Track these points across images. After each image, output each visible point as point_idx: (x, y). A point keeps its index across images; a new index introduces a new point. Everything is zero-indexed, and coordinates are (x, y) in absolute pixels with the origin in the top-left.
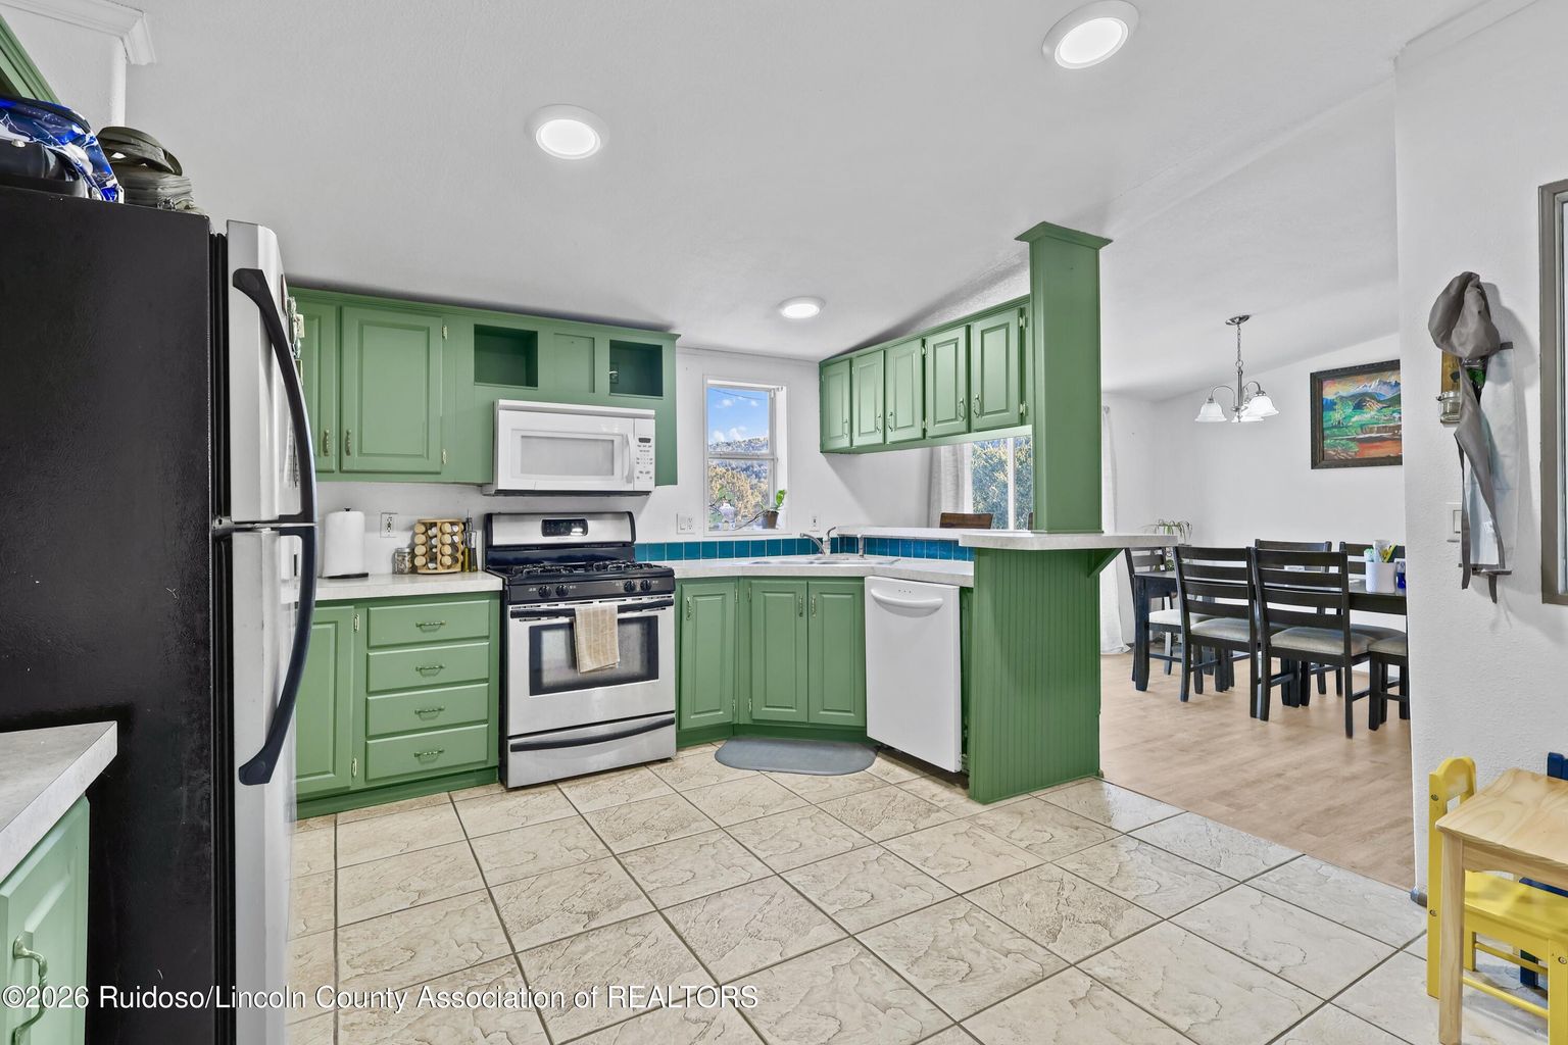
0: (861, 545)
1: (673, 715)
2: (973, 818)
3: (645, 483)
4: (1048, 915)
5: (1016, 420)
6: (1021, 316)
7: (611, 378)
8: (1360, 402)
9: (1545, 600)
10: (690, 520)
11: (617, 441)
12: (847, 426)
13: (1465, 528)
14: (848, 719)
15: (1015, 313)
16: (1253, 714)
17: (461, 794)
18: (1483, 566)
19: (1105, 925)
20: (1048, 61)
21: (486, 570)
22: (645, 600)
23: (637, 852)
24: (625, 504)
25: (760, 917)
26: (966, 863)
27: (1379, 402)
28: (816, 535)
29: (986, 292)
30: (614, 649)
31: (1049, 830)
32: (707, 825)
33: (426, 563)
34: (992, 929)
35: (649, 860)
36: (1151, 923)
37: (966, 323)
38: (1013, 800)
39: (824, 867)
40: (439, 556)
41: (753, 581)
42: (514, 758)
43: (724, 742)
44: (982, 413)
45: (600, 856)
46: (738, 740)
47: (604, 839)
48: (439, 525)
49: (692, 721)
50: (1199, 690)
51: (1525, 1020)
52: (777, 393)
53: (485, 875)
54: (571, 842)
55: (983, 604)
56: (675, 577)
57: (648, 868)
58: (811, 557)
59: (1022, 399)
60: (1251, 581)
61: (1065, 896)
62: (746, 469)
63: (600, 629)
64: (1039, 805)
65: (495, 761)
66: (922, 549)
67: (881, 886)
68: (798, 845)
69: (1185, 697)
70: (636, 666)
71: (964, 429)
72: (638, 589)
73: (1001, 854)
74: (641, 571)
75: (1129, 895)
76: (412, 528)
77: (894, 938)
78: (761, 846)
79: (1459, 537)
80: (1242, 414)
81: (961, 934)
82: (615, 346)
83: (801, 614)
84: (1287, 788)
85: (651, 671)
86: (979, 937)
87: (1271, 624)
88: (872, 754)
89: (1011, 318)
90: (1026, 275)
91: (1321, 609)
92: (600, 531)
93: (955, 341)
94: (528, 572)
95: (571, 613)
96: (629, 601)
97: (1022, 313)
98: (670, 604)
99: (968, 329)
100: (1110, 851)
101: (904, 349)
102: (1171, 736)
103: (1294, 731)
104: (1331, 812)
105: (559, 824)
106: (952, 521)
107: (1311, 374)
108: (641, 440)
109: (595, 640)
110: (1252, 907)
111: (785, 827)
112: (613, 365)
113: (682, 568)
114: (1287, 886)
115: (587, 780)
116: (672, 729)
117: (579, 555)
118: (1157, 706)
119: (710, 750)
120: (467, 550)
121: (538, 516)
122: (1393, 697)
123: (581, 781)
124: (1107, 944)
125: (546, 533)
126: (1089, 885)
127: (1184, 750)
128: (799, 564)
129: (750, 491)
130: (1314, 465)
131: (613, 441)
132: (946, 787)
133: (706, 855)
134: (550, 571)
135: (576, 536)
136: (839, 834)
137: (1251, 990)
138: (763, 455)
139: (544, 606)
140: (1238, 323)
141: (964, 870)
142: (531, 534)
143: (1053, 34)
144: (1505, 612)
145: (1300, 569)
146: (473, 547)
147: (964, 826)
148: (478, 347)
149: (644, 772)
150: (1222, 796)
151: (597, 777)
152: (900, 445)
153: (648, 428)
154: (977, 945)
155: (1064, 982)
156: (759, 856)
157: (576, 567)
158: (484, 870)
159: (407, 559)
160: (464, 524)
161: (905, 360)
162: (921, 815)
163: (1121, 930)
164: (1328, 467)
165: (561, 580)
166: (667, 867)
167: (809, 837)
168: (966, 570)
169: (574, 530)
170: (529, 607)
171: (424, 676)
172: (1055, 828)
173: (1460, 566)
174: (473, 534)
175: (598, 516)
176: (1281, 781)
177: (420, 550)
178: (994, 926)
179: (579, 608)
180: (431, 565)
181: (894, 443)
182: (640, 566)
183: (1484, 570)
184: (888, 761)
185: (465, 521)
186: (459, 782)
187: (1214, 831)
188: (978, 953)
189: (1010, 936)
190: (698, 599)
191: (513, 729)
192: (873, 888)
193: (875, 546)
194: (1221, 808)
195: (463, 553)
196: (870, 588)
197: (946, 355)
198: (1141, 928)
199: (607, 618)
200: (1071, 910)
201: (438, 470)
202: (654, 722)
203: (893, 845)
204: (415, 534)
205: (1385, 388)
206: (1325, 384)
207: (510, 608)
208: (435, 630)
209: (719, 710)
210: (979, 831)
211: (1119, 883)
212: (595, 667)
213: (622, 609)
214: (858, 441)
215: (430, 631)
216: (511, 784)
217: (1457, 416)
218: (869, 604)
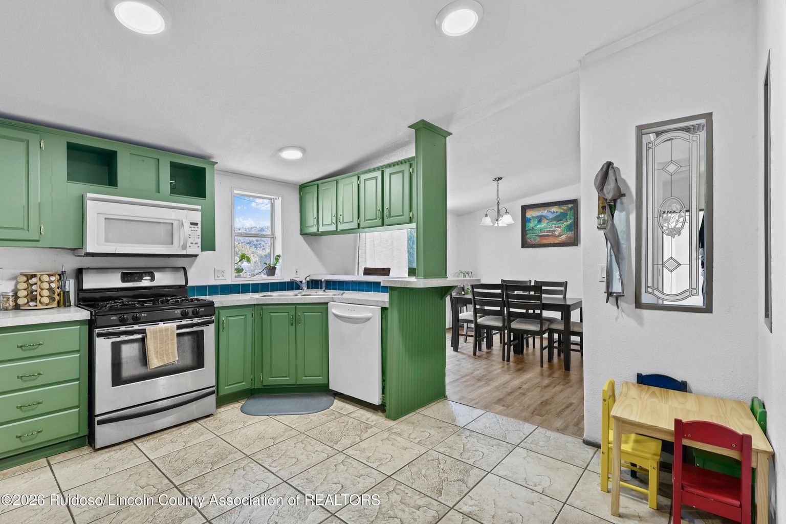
0: (324, 285)
1: (214, 389)
2: (390, 429)
3: (195, 250)
4: (435, 480)
5: (408, 220)
6: (411, 167)
7: (171, 185)
8: (540, 219)
9: (636, 307)
10: (223, 272)
11: (175, 224)
12: (315, 221)
13: (608, 275)
14: (320, 380)
15: (407, 165)
16: (503, 359)
17: (56, 458)
18: (614, 293)
19: (462, 481)
20: (438, 28)
21: (78, 305)
22: (195, 321)
23: (193, 482)
24: (181, 262)
25: (276, 513)
26: (390, 456)
27: (547, 219)
28: (298, 280)
29: (390, 154)
30: (174, 353)
31: (427, 431)
32: (238, 456)
33: (28, 302)
34: (409, 495)
35: (201, 486)
36: (484, 475)
37: (382, 169)
38: (407, 416)
39: (312, 472)
40: (39, 297)
41: (264, 307)
42: (100, 430)
43: (245, 400)
44: (390, 216)
45: (165, 488)
46: (255, 398)
47: (168, 475)
48: (38, 276)
49: (226, 390)
50: (480, 350)
51: (637, 495)
52: (275, 200)
53: (75, 518)
54: (143, 482)
55: (393, 317)
56: (215, 306)
57: (200, 491)
58: (296, 292)
59: (411, 210)
60: (503, 299)
61: (442, 468)
62: (249, 243)
63: (164, 340)
64: (421, 417)
65: (85, 432)
66: (356, 287)
67: (346, 479)
68: (295, 460)
69: (475, 354)
70: (188, 360)
71: (380, 224)
72: (191, 314)
73: (407, 448)
74: (192, 303)
75: (471, 462)
76: (15, 278)
77: (357, 511)
78: (274, 464)
79: (605, 280)
80: (499, 222)
81: (393, 501)
82: (173, 166)
83: (292, 325)
84: (524, 394)
85: (199, 363)
86: (403, 501)
87: (511, 318)
88: (332, 398)
89: (405, 167)
90: (414, 145)
91: (527, 310)
92: (163, 279)
93: (376, 178)
94: (111, 307)
95: (143, 332)
96: (184, 322)
97: (411, 166)
98: (212, 322)
99: (383, 172)
100: (457, 438)
101: (348, 181)
102: (472, 373)
103: (520, 366)
104: (543, 404)
105: (135, 470)
106: (371, 272)
107: (522, 206)
108: (192, 224)
109: (161, 348)
110: (524, 458)
111: (287, 450)
112: (172, 177)
113: (219, 300)
114: (535, 444)
115: (155, 435)
116: (214, 396)
117: (149, 293)
118: (464, 359)
119: (237, 406)
120: (62, 293)
121: (118, 270)
122: (556, 348)
123: (151, 437)
124: (465, 492)
125: (123, 281)
126: (452, 459)
127: (479, 380)
128: (289, 296)
129: (252, 255)
130: (523, 246)
131: (172, 224)
132: (374, 413)
133: (239, 476)
134: (127, 305)
135: (146, 282)
136: (319, 449)
137: (533, 505)
138: (267, 235)
139: (123, 328)
140: (498, 181)
141: (389, 461)
142: (114, 281)
143: (441, 14)
144: (621, 313)
145: (521, 293)
146: (67, 290)
147: (386, 435)
148: (70, 158)
149: (195, 425)
150: (499, 401)
151: (162, 433)
152: (345, 232)
153: (197, 217)
154: (403, 506)
155: (450, 520)
156: (273, 471)
157: (146, 302)
158: (74, 515)
159: (11, 300)
160: (60, 275)
161: (348, 187)
162: (362, 432)
163: (471, 482)
164: (528, 247)
165: (136, 311)
166: (213, 488)
167: (302, 454)
168: (384, 298)
169: (144, 278)
170: (111, 330)
171: (25, 381)
172: (430, 429)
173: (605, 292)
174: (67, 282)
175: (161, 269)
176: (521, 391)
177: (22, 293)
178: (409, 491)
179: (149, 328)
180: (31, 304)
181: (342, 230)
182: (192, 300)
183: (614, 295)
184: (342, 401)
185: (60, 273)
186: (56, 450)
187: (500, 421)
188: (404, 511)
189: (418, 497)
190: (230, 319)
191: (99, 409)
192: (342, 481)
193: (332, 285)
194: (500, 408)
195: (59, 295)
196: (332, 308)
197: (371, 185)
198: (480, 479)
199: (169, 333)
200: (446, 475)
201: (37, 238)
202: (201, 394)
203: (350, 452)
204: (17, 283)
205: (550, 213)
206: (527, 210)
207: (96, 331)
208: (33, 349)
209: (243, 382)
210: (394, 437)
211: (465, 456)
212: (161, 364)
213: (179, 327)
214: (322, 229)
215: (29, 350)
216: (97, 446)
217: (605, 225)
218: (331, 318)
